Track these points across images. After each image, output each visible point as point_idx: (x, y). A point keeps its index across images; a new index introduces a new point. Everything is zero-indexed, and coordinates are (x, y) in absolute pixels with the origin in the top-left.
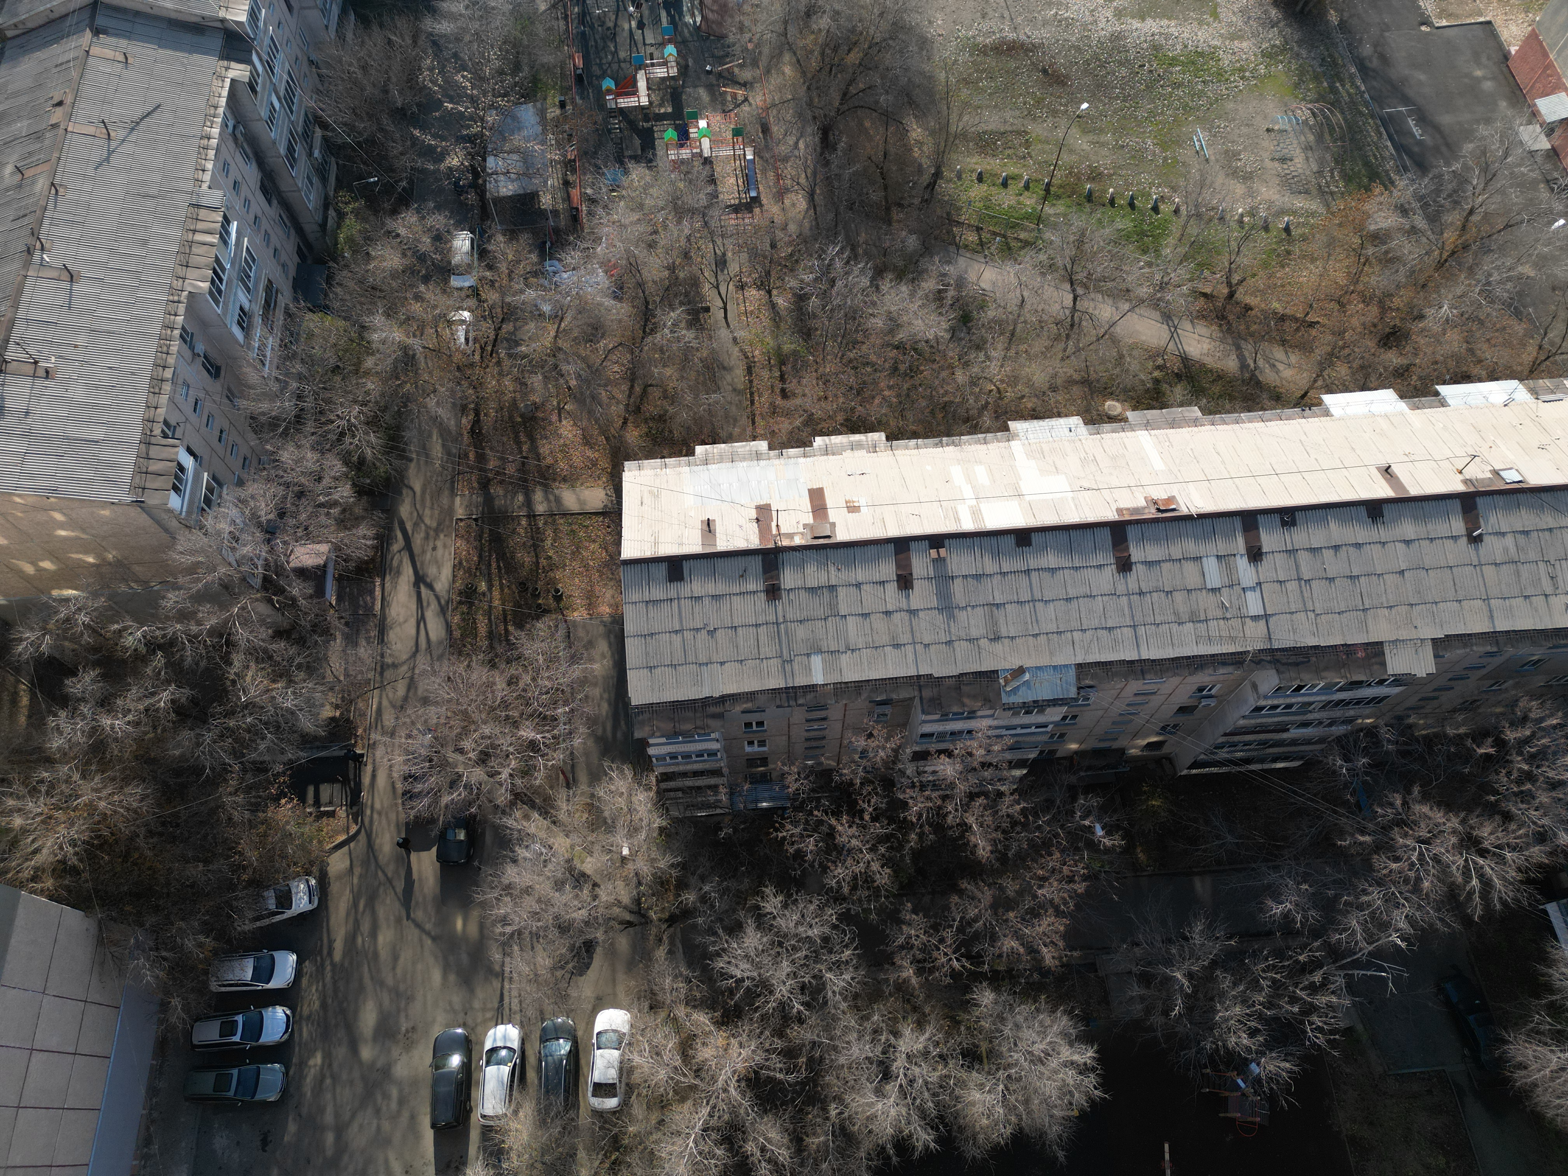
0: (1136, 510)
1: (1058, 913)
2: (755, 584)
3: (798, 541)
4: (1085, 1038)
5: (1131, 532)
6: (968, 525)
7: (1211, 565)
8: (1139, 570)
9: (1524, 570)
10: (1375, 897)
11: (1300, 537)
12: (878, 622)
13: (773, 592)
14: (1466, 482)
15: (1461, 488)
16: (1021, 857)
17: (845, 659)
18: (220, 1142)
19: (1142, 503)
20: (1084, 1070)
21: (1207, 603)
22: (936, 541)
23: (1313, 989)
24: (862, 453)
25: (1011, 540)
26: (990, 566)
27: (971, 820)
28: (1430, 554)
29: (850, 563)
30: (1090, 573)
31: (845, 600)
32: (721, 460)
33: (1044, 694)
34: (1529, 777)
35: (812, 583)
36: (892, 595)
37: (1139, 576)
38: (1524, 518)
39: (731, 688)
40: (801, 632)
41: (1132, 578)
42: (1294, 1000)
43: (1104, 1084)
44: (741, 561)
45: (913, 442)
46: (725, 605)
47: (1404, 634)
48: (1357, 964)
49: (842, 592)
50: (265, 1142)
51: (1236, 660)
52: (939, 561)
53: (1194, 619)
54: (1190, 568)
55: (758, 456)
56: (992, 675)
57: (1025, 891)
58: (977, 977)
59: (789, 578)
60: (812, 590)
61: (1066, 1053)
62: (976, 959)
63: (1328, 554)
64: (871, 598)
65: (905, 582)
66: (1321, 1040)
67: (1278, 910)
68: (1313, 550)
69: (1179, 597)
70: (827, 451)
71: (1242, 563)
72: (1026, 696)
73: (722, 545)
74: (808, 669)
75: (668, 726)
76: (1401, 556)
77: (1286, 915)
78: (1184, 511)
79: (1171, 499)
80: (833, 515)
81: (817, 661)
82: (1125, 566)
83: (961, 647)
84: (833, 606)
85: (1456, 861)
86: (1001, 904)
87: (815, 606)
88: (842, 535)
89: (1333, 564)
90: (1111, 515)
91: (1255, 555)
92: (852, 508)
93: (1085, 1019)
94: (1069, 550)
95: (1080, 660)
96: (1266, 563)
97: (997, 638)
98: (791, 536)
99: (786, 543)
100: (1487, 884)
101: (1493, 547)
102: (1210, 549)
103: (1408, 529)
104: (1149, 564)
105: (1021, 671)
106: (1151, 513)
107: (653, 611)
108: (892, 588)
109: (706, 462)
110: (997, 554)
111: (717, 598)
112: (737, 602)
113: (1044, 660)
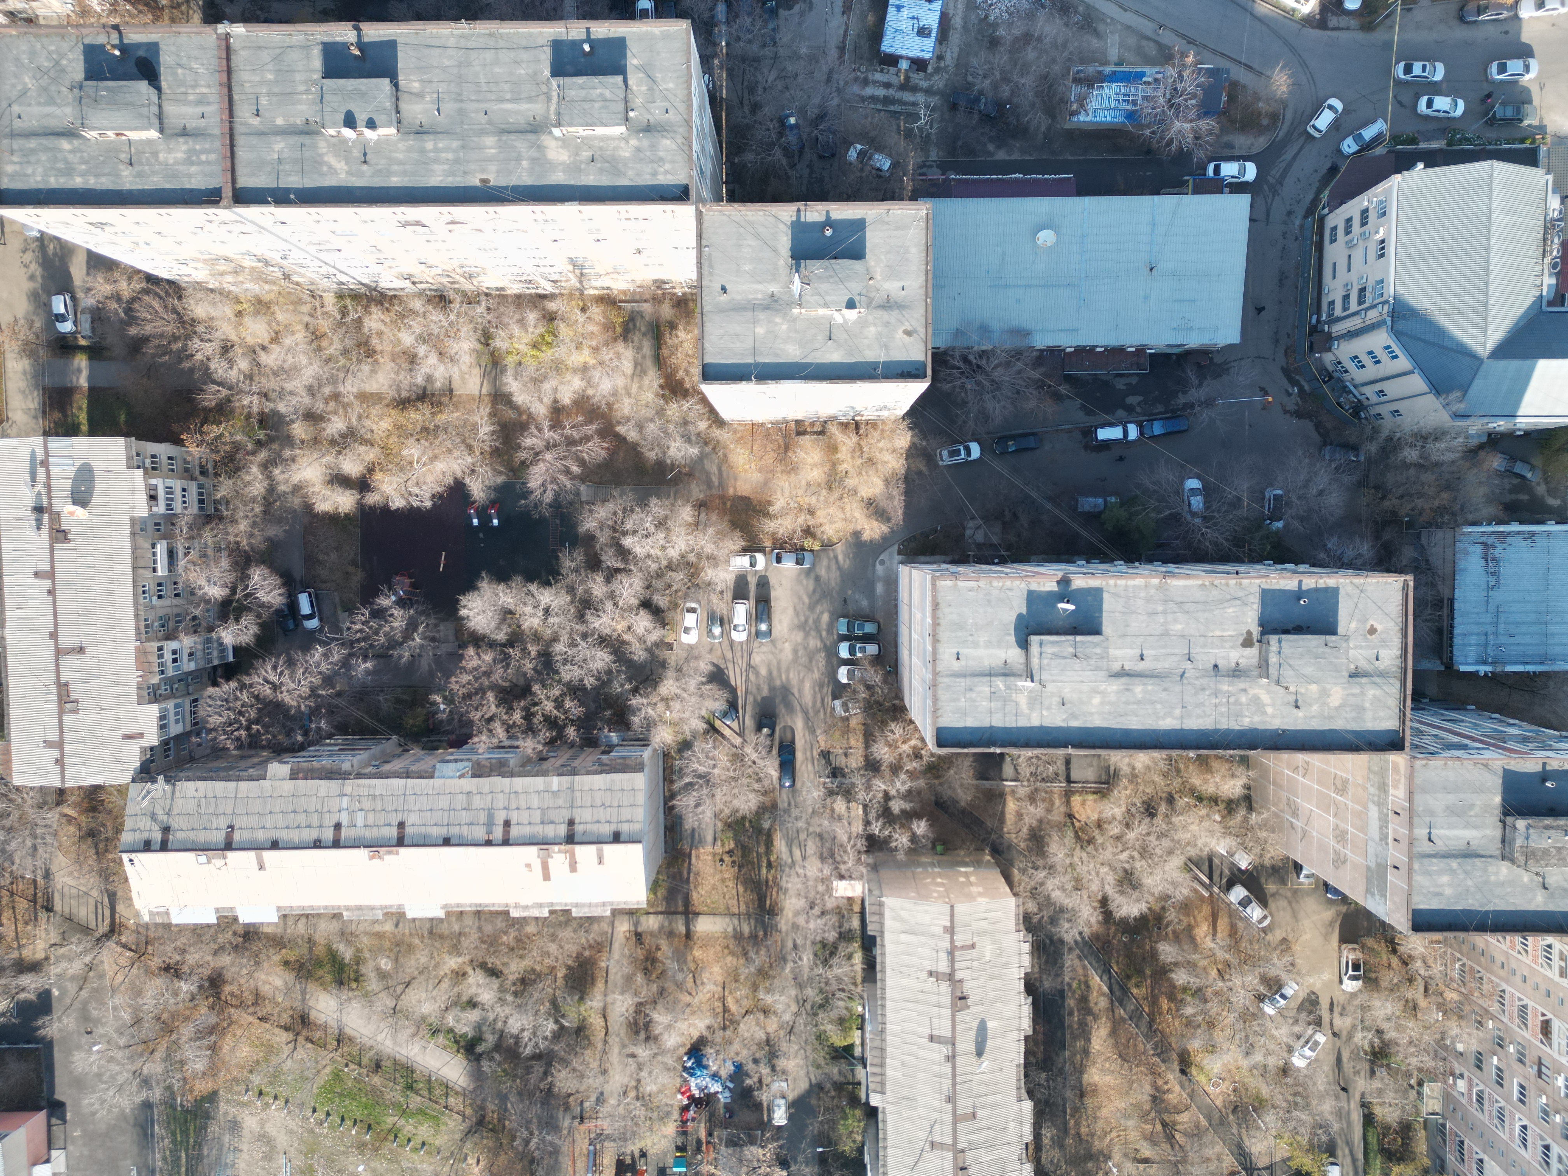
0: (390, 853)
1: (464, 668)
2: (579, 828)
3: (556, 848)
4: (463, 619)
5: (395, 842)
6: (472, 850)
7: (360, 822)
8: (395, 823)
9: (212, 810)
10: (324, 667)
11: (313, 834)
12: (523, 805)
13: (571, 823)
14: (225, 858)
15: (230, 854)
16: (476, 694)
17: (541, 788)
19: (386, 857)
20: (465, 606)
21: (367, 804)
22: (489, 843)
23: (361, 631)
24: (523, 903)
25: (453, 841)
26: (465, 830)
27: (493, 708)
28: (254, 821)
29: (532, 836)
30: (418, 822)
31: (537, 816)
32: (596, 905)
33: (452, 766)
34: (241, 713)
35: (552, 826)
36: (514, 817)
37: (395, 820)
38: (202, 837)
39: (597, 777)
40: (560, 802)
41: (399, 819)
42: (370, 628)
43: (458, 601)
44: (585, 839)
45: (496, 908)
46: (595, 819)
47: (278, 783)
48: (337, 640)
49: (538, 820)
51: (359, 776)
52: (489, 832)
53: (374, 797)
54: (370, 821)
55: (577, 905)
56: (474, 776)
57: (476, 679)
58: (504, 645)
59: (562, 830)
60: (552, 822)
61: (471, 614)
62: (502, 652)
63: (303, 824)
64: (525, 817)
65: (507, 824)
66: (364, 611)
67: (369, 665)
68: (309, 826)
69: (379, 808)
70: (541, 906)
71: (345, 823)
72: (460, 765)
73: (593, 848)
74: (560, 784)
75: (628, 762)
76: (268, 821)
77: (365, 661)
78: (367, 850)
79: (371, 858)
80: (539, 861)
81: (555, 788)
82: (401, 825)
83: (486, 789)
84: (543, 813)
85: (286, 679)
86: (488, 674)
87: (553, 815)
88: (534, 849)
89: (302, 819)
90: (402, 850)
91: (338, 826)
92: (528, 866)
93: (463, 626)
94: (425, 836)
95: (431, 781)
96: (333, 823)
97: (469, 793)
98: (560, 852)
99: (563, 847)
100: (275, 668)
101: (223, 823)
102: (359, 832)
103: (261, 836)
104: (389, 825)
105: (461, 777)
106: (383, 850)
107: (629, 817)
108: (514, 821)
109: (604, 904)
110: (460, 836)
111: (598, 822)
112: (589, 819)
113: (449, 781)
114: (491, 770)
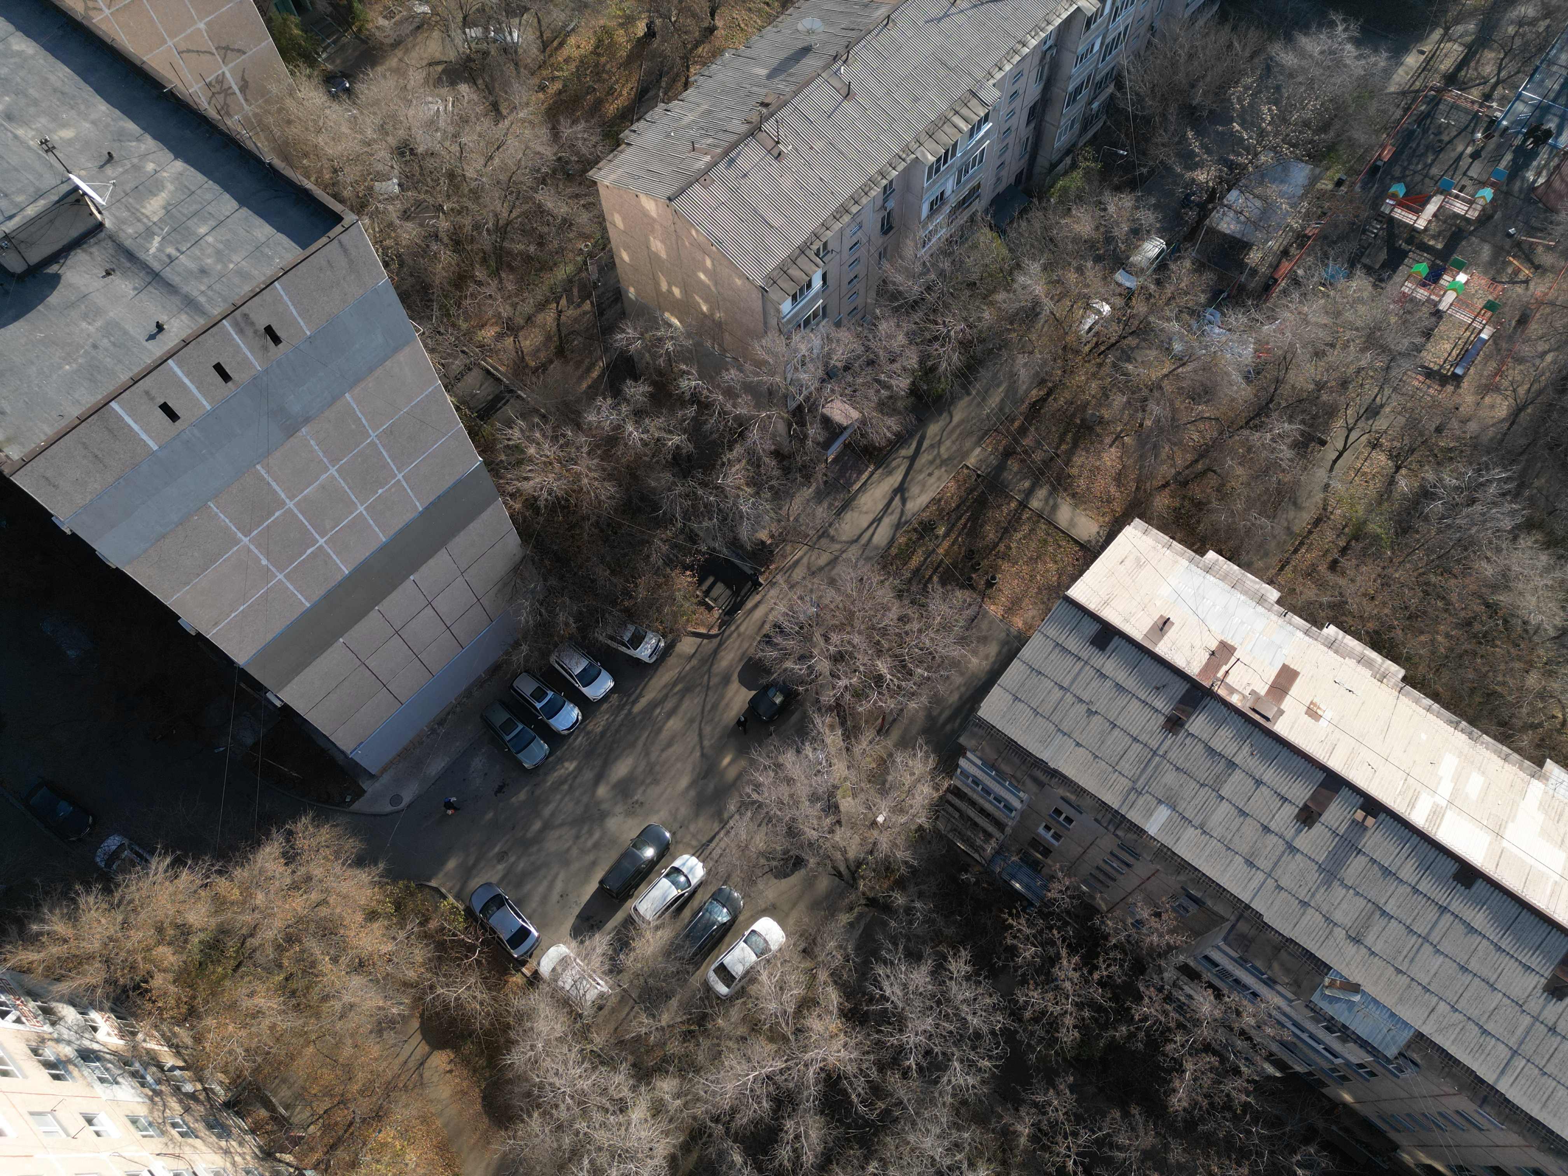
2: (1163, 704)
3: (1235, 700)
6: (1418, 818)
12: (1250, 829)
13: (1174, 724)
16: (1209, 1140)
17: (1191, 833)
18: (478, 763)
22: (1372, 806)
24: (1368, 673)
25: (1452, 868)
26: (1408, 871)
27: (1189, 1066)
29: (1269, 758)
30: (1510, 967)
31: (1235, 785)
32: (1224, 578)
33: (1360, 1027)
35: (1217, 744)
36: (1284, 817)
39: (1069, 771)
40: (1170, 777)
44: (1168, 675)
45: (1428, 702)
46: (1122, 701)
49: (1238, 775)
50: (500, 789)
52: (1359, 826)
55: (1261, 600)
56: (1323, 967)
59: (1198, 724)
60: (1211, 752)
64: (1261, 803)
65: (1308, 816)
70: (1331, 645)
72: (1340, 1013)
73: (1162, 649)
74: (1149, 813)
75: (992, 755)
80: (1287, 703)
81: (1163, 814)
82: (1556, 989)
83: (1312, 918)
84: (1219, 781)
86: (1155, 1159)
87: (1202, 767)
88: (1281, 728)
92: (1313, 713)
94: (1511, 926)
95: (1428, 1033)
97: (1356, 940)
98: (1232, 690)
99: (1222, 692)
105: (1355, 988)
107: (1056, 655)
108: (1289, 812)
109: (1208, 570)
110: (1425, 867)
111: (1119, 688)
112: (1135, 704)
113: (1388, 1001)
114: (1277, 949)
